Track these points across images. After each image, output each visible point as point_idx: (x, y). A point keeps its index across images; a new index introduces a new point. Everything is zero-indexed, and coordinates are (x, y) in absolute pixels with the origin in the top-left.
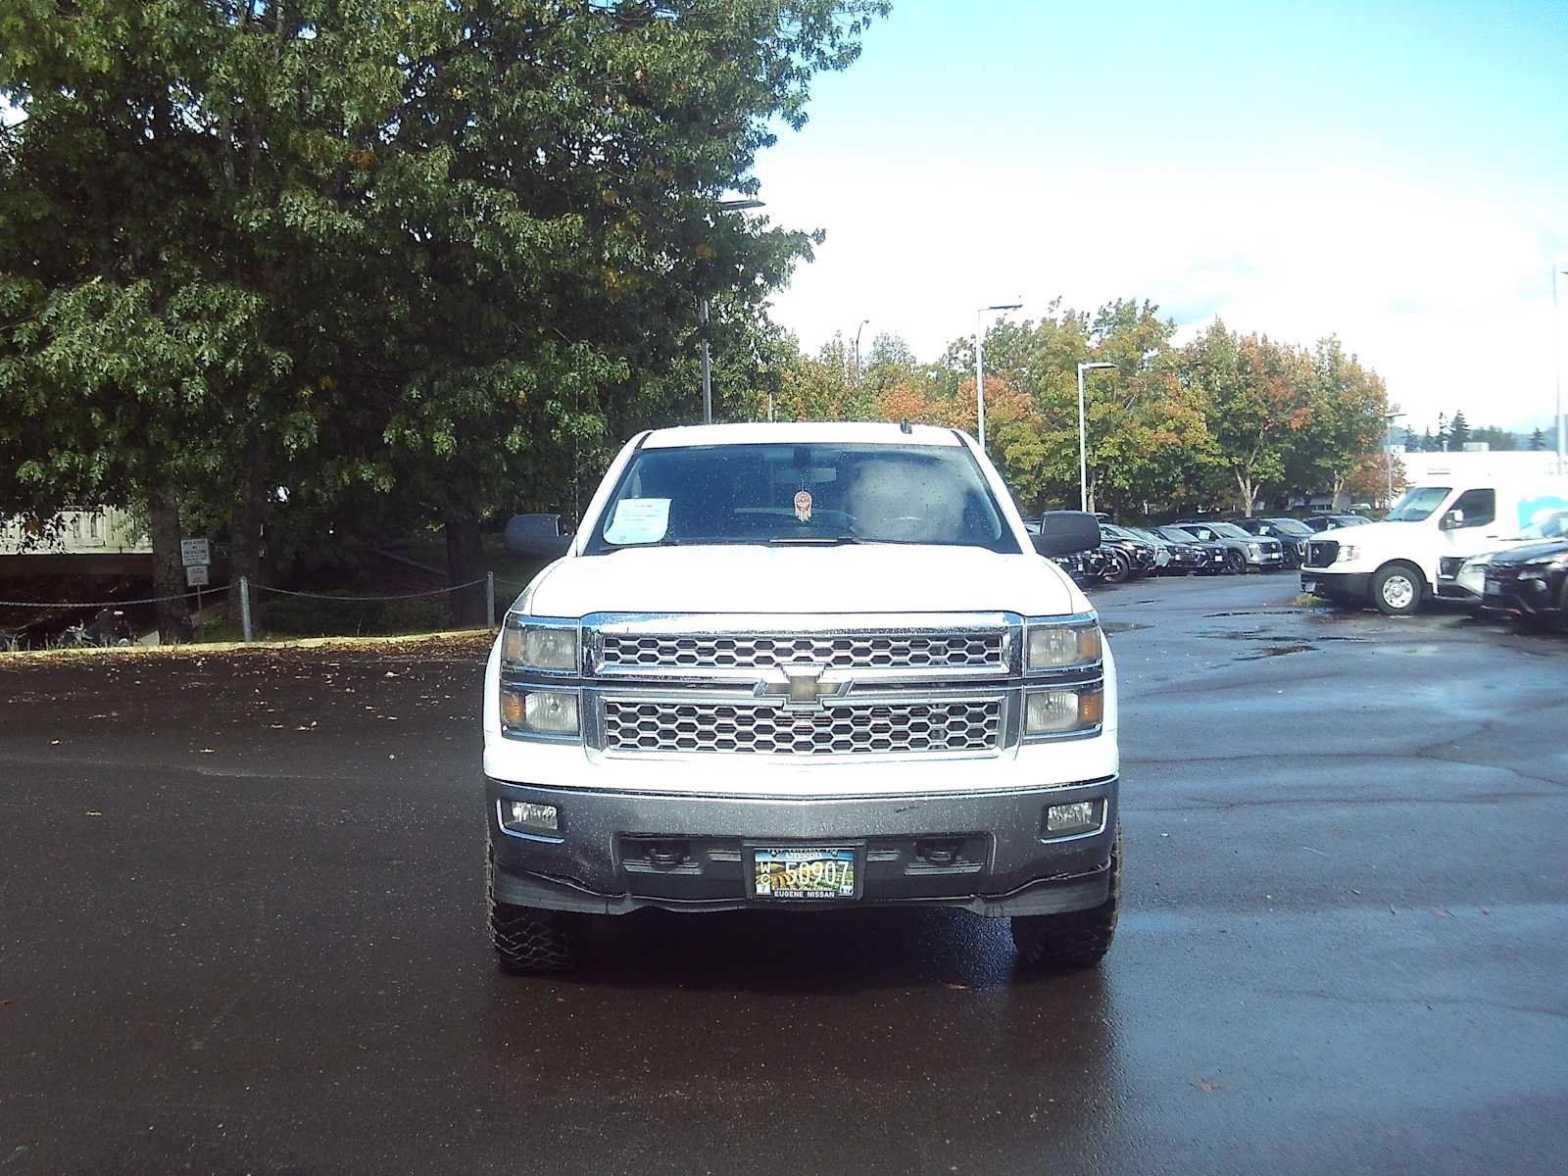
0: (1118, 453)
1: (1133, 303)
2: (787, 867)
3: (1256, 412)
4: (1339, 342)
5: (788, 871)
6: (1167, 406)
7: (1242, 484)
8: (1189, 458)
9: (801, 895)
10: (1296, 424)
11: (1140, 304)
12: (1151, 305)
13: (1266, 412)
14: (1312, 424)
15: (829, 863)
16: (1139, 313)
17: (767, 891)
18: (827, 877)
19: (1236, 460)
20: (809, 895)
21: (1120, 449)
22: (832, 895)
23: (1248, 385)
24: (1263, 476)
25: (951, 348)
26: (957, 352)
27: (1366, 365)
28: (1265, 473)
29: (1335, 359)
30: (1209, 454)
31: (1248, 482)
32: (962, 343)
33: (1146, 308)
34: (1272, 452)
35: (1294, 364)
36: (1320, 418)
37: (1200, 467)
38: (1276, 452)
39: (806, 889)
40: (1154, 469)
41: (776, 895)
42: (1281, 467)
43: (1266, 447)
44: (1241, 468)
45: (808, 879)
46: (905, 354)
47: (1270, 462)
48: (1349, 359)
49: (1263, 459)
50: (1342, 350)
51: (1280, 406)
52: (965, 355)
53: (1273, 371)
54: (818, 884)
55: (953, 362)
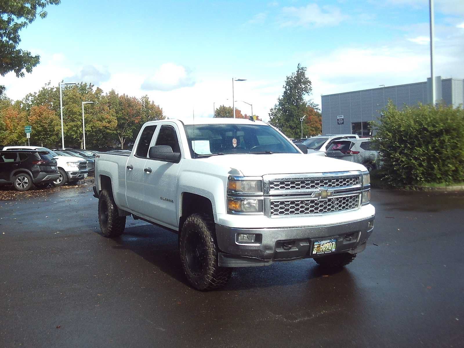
0: (91, 129)
1: (86, 84)
2: (321, 245)
3: (125, 118)
4: (148, 98)
5: (321, 246)
6: (105, 115)
7: (120, 139)
8: (104, 131)
9: (323, 253)
10: (136, 121)
11: (88, 84)
12: (92, 85)
13: (128, 118)
14: (141, 121)
15: (330, 243)
16: (88, 87)
17: (315, 253)
18: (329, 247)
19: (118, 132)
20: (325, 252)
21: (92, 128)
22: (330, 252)
23: (122, 109)
24: (126, 136)
25: (26, 96)
26: (29, 97)
27: (156, 104)
28: (127, 135)
29: (147, 102)
30: (110, 130)
31: (122, 138)
32: (31, 95)
33: (90, 85)
34: (129, 129)
35: (135, 104)
36: (143, 120)
37: (107, 133)
38: (130, 129)
39: (324, 251)
40: (93, 134)
41: (318, 254)
42: (132, 134)
43: (127, 128)
44: (120, 134)
45: (325, 248)
46: (6, 97)
47: (129, 132)
48: (151, 103)
49: (127, 131)
50: (149, 100)
51: (132, 116)
52: (32, 98)
53: (129, 106)
54: (327, 249)
55: (27, 100)
